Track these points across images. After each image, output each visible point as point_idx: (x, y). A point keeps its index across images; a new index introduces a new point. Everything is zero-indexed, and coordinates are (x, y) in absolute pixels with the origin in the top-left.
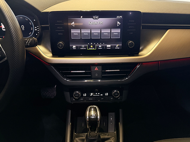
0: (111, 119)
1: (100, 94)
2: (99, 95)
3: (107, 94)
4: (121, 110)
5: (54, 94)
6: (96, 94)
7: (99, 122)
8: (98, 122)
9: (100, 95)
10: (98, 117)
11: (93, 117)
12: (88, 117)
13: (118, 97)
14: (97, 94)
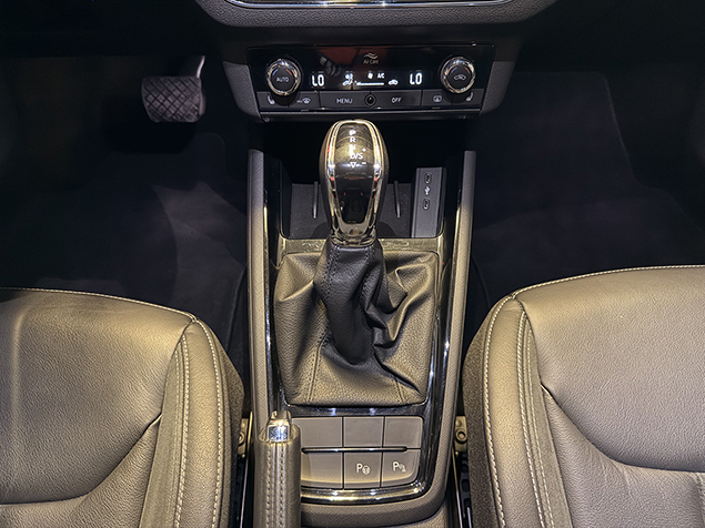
0: (427, 190)
1: (386, 80)
2: (380, 80)
3: (417, 79)
4: (469, 156)
5: (198, 106)
6: (370, 76)
7: (379, 186)
8: (376, 186)
9: (386, 83)
10: (377, 167)
11: (353, 165)
12: (332, 166)
13: (467, 94)
14: (375, 79)
